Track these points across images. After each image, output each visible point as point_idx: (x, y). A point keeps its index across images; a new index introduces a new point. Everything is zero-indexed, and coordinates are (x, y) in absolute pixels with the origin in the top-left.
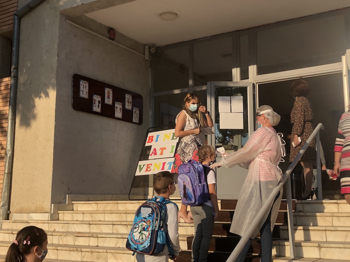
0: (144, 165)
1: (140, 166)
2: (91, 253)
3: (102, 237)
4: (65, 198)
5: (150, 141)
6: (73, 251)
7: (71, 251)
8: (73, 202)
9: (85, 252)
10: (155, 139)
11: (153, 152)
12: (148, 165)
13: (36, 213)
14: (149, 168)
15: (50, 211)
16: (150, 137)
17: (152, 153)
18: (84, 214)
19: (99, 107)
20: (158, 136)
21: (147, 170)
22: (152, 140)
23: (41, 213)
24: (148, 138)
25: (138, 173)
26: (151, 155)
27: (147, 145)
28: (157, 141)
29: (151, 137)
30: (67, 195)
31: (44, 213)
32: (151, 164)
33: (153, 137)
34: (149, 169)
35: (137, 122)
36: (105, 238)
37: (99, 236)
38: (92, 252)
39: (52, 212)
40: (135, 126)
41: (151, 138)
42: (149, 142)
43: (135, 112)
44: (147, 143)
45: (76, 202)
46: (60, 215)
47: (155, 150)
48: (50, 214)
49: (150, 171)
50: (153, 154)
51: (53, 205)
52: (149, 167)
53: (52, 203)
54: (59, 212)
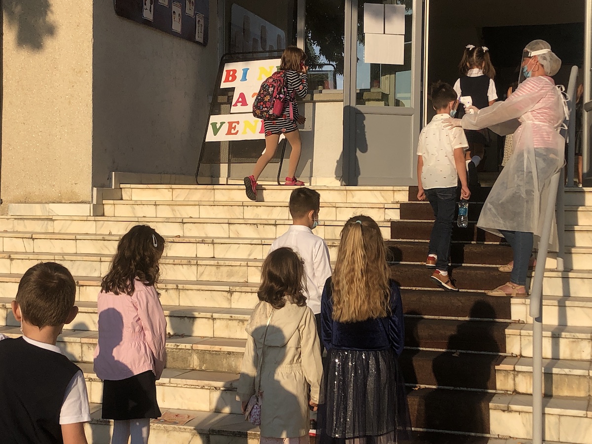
0: (222, 123)
1: (214, 125)
2: (217, 268)
3: (222, 244)
4: (110, 178)
5: (230, 78)
6: (179, 264)
7: (177, 264)
8: (122, 186)
9: (205, 266)
10: (239, 75)
11: (239, 99)
12: (230, 123)
13: (61, 203)
14: (234, 128)
15: (90, 200)
16: (228, 72)
17: (238, 101)
18: (158, 207)
19: (151, 12)
20: (245, 72)
21: (229, 133)
22: (234, 78)
23: (70, 203)
24: (225, 74)
25: (210, 137)
26: (236, 105)
27: (224, 85)
28: (244, 78)
29: (230, 71)
30: (113, 173)
31: (78, 203)
32: (238, 123)
33: (235, 71)
34: (233, 131)
35: (201, 41)
36: (228, 245)
37: (215, 241)
38: (218, 266)
39: (95, 202)
40: (198, 48)
41: (231, 73)
42: (227, 80)
43: (199, 21)
44: (224, 82)
45: (128, 186)
46: (105, 207)
47: (242, 95)
48: (92, 205)
49: (236, 133)
50: (239, 104)
51: (95, 189)
52: (233, 126)
53: (93, 186)
54: (104, 202)
